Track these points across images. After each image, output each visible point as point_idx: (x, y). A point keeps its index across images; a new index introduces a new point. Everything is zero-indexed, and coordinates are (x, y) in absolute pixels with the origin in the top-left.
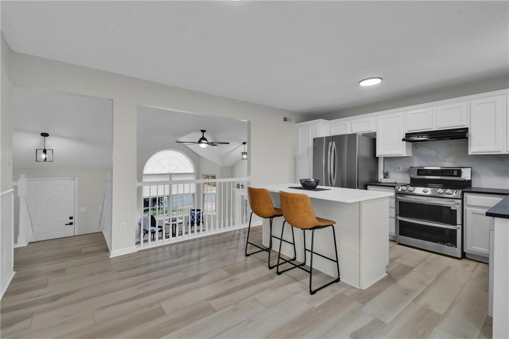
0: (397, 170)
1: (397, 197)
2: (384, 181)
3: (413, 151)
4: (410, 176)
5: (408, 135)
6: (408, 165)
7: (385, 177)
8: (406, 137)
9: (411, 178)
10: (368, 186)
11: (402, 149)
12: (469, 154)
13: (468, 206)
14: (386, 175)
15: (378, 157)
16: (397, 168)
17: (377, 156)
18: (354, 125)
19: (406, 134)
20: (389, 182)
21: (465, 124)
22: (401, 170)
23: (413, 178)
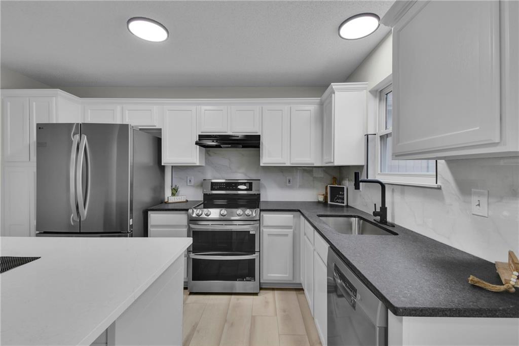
0: (188, 184)
1: (190, 225)
2: (172, 199)
3: (206, 159)
4: (203, 191)
5: (201, 137)
6: (201, 178)
7: (173, 194)
8: (199, 140)
9: (204, 194)
10: (149, 212)
11: (194, 157)
12: (261, 165)
13: (264, 226)
14: (175, 191)
15: (164, 166)
16: (188, 181)
17: (163, 164)
18: (127, 112)
19: (199, 135)
20: (178, 201)
21: (258, 131)
22: (192, 183)
23: (206, 194)
